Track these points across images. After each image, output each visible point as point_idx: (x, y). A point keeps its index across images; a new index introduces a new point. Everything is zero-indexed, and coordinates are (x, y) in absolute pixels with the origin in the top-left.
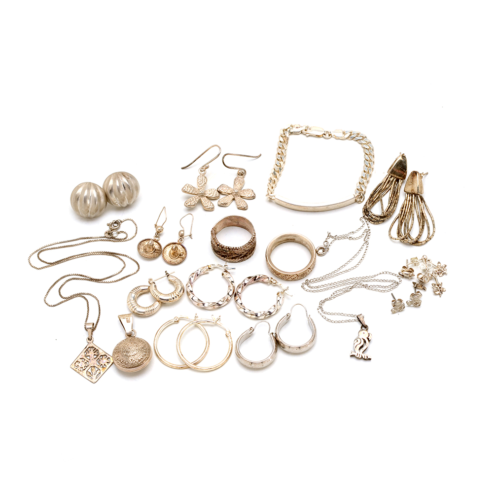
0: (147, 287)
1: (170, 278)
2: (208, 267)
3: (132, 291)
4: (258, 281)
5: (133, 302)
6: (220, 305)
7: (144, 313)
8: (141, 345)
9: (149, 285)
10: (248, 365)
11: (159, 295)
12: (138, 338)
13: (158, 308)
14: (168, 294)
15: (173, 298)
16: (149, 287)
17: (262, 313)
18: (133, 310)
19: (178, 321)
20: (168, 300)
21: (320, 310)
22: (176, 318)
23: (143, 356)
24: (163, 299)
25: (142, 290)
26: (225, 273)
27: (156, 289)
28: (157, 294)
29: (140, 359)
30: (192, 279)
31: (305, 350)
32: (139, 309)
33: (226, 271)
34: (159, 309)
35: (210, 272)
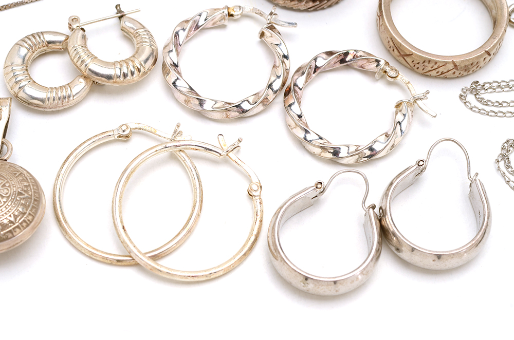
0: (62, 38)
1: (128, 24)
2: (226, 12)
3: (23, 40)
4: (349, 67)
5: (18, 69)
6: (244, 111)
7: (42, 101)
8: (16, 186)
9: (67, 31)
10: (298, 283)
11: (88, 61)
12: (13, 166)
13: (83, 93)
14: (114, 64)
15: (125, 75)
16: (68, 37)
17: (352, 149)
18: (16, 89)
19: (127, 137)
20: (109, 77)
21: (502, 164)
22: (124, 128)
23: (16, 217)
24: (97, 74)
25: (49, 42)
26: (268, 33)
27: (84, 46)
28: (84, 57)
29: (6, 221)
30: (182, 35)
31: (456, 265)
32: (31, 91)
33: (272, 28)
34: (84, 99)
35: (232, 26)
